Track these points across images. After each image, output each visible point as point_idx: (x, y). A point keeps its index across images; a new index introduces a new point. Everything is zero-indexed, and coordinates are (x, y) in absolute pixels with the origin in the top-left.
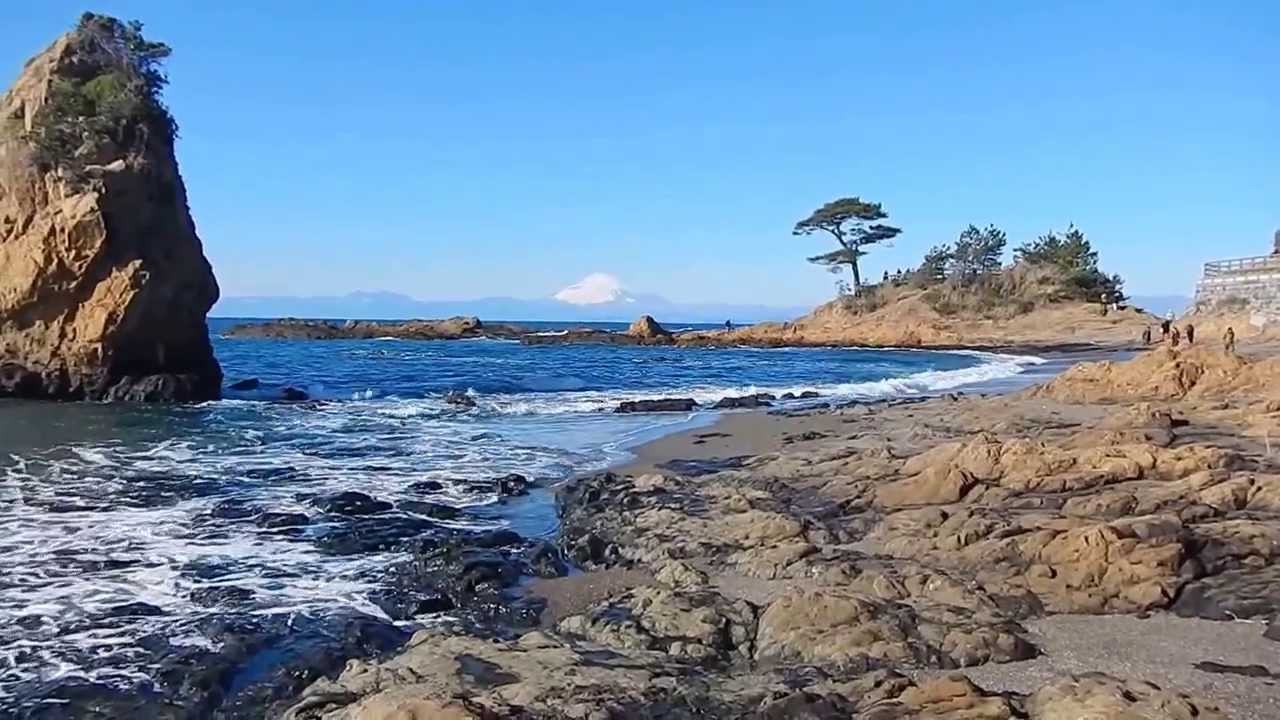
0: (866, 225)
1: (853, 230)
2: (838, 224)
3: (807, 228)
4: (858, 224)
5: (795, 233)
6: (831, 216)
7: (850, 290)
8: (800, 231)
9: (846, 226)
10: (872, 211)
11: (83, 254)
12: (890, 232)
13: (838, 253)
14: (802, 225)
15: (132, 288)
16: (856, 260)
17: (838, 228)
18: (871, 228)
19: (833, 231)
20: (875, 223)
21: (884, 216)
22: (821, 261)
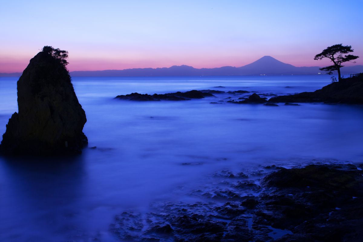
0: (344, 55)
1: (339, 57)
2: (333, 55)
3: (320, 57)
4: (340, 55)
5: (315, 59)
7: (336, 80)
8: (317, 58)
9: (335, 56)
10: (347, 49)
12: (354, 58)
13: (332, 66)
14: (318, 56)
16: (339, 69)
18: (346, 56)
19: (330, 58)
20: (347, 55)
21: (352, 51)
22: (324, 70)
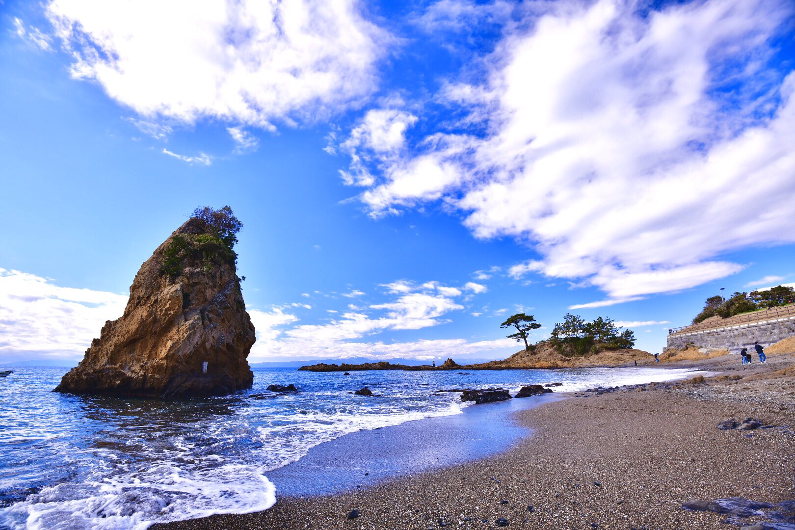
1: (523, 325)
2: (517, 323)
3: (505, 326)
4: (525, 323)
5: (501, 328)
6: (514, 320)
7: (524, 348)
8: (503, 327)
9: (520, 324)
10: (530, 318)
11: (169, 312)
12: (539, 326)
13: (518, 334)
14: (503, 324)
15: (190, 330)
16: (525, 337)
17: (517, 325)
19: (515, 326)
21: (534, 320)
22: (512, 337)
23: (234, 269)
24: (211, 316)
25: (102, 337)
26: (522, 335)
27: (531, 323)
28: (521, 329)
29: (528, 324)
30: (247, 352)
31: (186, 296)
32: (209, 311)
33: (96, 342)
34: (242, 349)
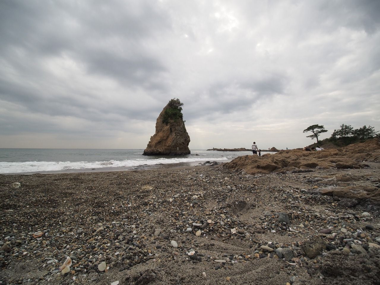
3: (306, 131)
6: (311, 128)
7: (316, 142)
9: (315, 130)
10: (321, 127)
11: (167, 134)
12: (326, 131)
13: (313, 135)
19: (312, 131)
21: (324, 128)
22: (309, 137)
23: (182, 119)
24: (178, 134)
25: (151, 141)
26: (316, 135)
27: (321, 129)
28: (315, 132)
29: (319, 130)
30: (188, 144)
31: (171, 129)
32: (177, 133)
33: (150, 142)
34: (187, 144)
